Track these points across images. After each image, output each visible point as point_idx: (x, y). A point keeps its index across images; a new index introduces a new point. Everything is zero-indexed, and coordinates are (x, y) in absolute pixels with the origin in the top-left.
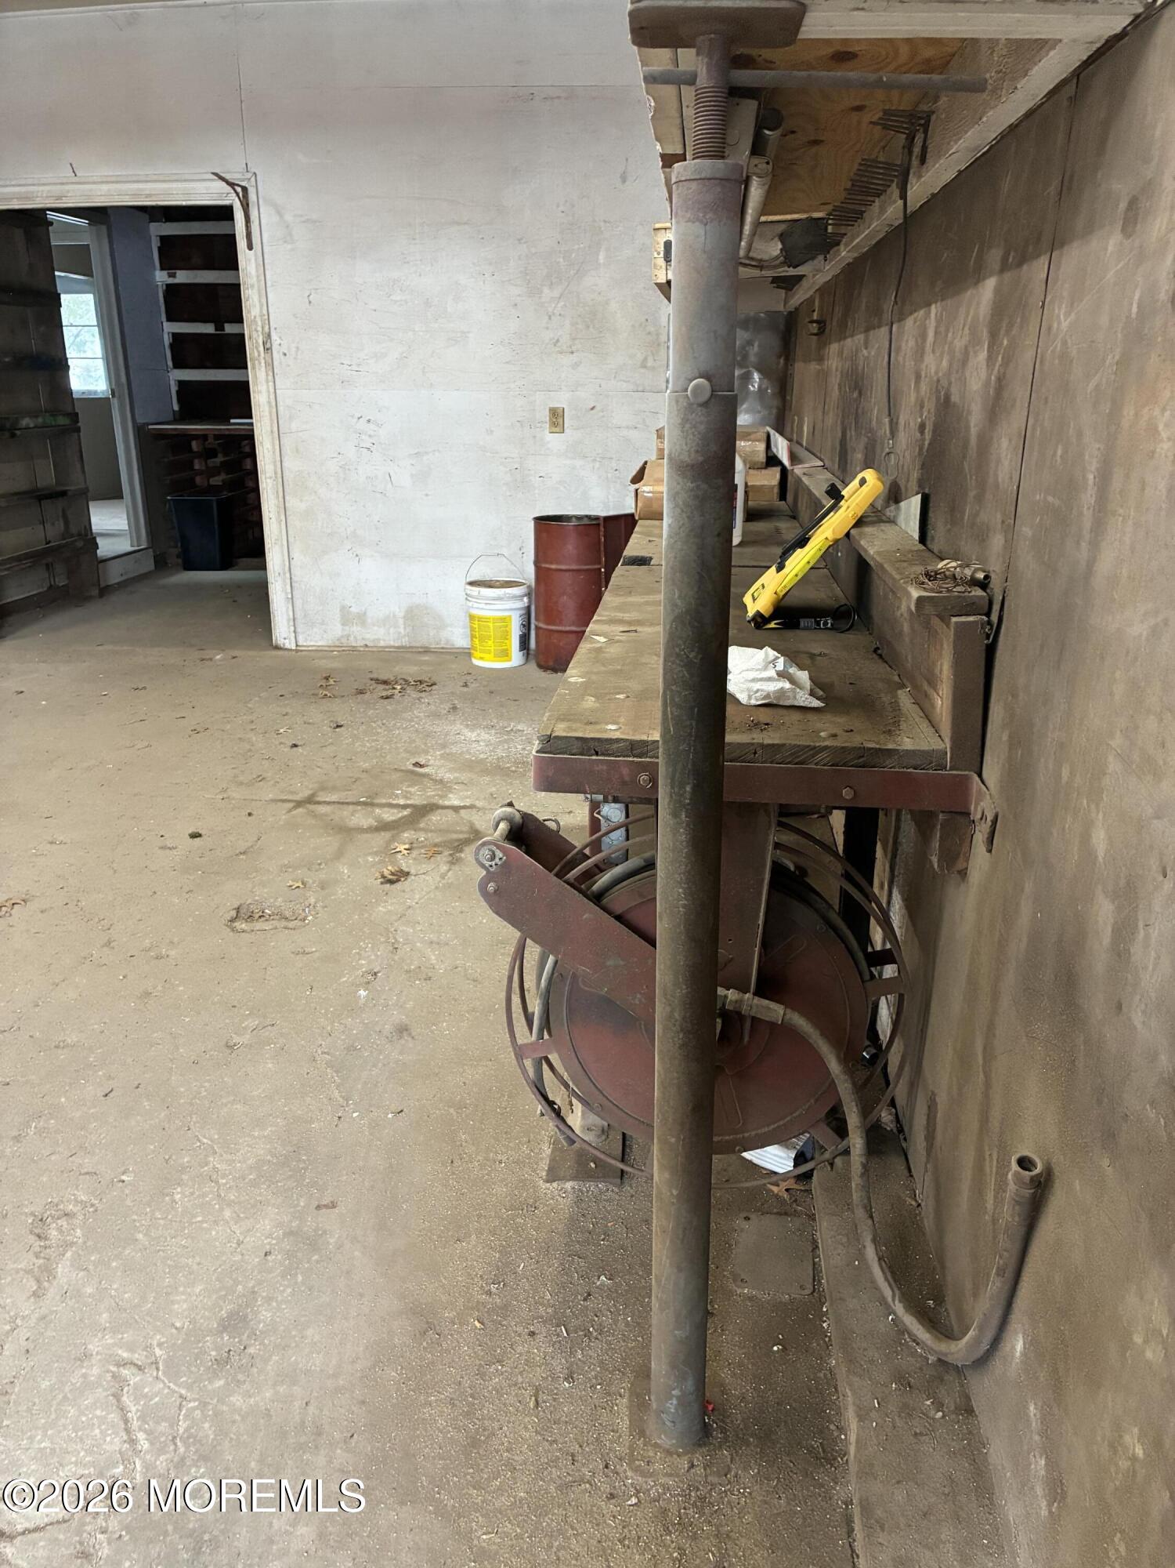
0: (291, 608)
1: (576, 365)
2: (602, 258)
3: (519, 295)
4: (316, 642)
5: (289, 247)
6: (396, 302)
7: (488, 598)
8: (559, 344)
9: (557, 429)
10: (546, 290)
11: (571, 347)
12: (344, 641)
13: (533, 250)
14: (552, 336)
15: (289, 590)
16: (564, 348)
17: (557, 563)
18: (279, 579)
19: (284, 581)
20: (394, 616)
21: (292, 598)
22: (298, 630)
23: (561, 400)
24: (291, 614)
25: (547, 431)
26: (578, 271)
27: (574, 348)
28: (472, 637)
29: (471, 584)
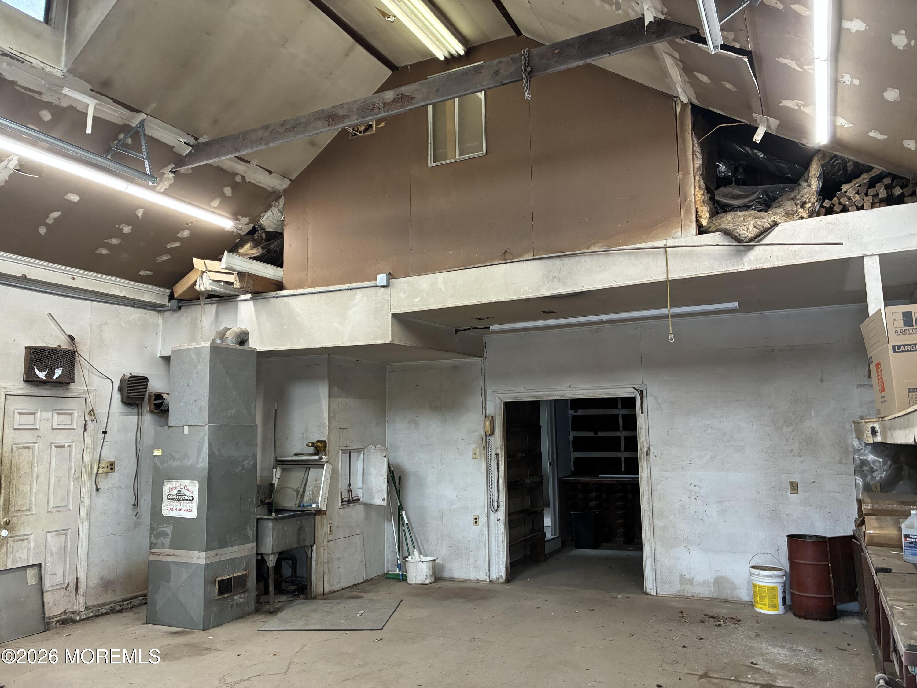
0: (654, 573)
1: (802, 462)
2: (813, 413)
3: (771, 431)
4: (666, 592)
5: (660, 412)
6: (709, 434)
7: (763, 576)
8: (793, 452)
9: (795, 492)
10: (784, 428)
11: (799, 454)
12: (681, 593)
13: (777, 411)
14: (789, 448)
15: (654, 565)
16: (796, 454)
17: (803, 560)
18: (649, 559)
19: (651, 560)
20: (708, 581)
21: (655, 569)
22: (658, 585)
23: (796, 478)
24: (654, 577)
25: (789, 493)
26: (801, 420)
27: (801, 454)
28: (755, 596)
29: (753, 567)
